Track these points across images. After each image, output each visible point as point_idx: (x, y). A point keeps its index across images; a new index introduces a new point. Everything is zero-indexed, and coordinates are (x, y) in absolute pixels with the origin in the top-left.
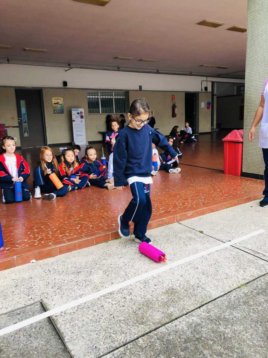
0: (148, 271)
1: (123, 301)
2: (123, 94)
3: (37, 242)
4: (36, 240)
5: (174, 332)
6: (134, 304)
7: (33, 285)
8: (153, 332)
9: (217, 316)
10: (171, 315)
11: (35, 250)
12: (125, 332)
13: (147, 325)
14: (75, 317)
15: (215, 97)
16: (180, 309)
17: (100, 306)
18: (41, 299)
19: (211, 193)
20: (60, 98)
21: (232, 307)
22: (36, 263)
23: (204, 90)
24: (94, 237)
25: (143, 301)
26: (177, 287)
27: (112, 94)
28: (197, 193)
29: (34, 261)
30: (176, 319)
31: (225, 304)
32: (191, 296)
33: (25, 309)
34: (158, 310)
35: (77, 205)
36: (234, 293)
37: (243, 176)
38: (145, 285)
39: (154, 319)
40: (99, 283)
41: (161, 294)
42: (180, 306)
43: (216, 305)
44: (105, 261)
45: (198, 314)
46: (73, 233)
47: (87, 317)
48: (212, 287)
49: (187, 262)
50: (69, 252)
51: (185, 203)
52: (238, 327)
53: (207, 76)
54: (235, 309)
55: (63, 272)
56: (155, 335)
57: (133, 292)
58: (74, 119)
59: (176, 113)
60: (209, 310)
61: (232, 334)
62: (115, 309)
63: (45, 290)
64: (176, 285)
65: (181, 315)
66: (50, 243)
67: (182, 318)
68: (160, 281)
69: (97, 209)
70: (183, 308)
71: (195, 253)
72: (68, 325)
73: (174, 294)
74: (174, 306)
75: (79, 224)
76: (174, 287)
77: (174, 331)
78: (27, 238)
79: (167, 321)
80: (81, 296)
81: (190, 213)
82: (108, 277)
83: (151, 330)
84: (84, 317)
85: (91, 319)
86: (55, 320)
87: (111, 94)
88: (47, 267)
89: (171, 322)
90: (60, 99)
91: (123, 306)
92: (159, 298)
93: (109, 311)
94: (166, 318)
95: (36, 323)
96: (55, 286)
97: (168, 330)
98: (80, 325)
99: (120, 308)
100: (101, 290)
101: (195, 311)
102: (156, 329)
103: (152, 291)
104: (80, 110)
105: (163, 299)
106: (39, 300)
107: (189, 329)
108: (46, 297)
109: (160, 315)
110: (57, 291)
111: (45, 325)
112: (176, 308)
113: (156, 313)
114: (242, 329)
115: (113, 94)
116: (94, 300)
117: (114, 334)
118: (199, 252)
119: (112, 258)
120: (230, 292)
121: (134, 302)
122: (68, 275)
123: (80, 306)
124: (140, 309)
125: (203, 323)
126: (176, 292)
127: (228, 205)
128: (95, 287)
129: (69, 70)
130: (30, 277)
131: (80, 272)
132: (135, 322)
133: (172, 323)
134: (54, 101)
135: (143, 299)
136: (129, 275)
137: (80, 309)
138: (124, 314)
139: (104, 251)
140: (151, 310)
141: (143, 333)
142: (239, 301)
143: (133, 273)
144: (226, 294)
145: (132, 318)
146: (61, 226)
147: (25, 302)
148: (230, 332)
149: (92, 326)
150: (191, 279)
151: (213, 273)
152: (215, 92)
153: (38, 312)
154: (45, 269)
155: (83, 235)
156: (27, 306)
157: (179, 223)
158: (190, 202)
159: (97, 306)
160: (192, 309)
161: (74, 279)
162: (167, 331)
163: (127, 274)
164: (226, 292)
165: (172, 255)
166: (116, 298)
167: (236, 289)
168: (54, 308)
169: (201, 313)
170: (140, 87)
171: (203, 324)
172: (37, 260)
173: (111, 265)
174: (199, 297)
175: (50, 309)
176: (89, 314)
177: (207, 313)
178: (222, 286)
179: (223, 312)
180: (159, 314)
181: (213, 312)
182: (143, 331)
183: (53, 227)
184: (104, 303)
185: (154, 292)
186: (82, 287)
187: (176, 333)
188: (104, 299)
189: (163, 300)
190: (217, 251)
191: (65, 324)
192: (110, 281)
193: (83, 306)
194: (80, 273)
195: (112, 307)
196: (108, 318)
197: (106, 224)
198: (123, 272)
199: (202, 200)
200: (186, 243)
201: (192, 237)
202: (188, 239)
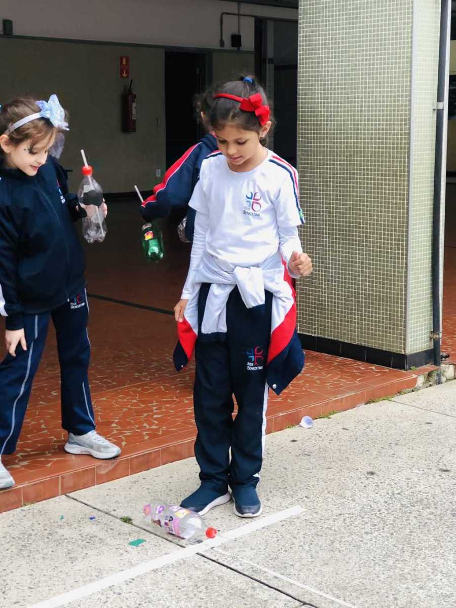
23: (227, 45)
53: (238, 1)
59: (134, 118)
71: (91, 580)
81: (106, 467)
118: (106, 575)
158: (115, 432)
170: (7, 24)
190: (155, 571)
200: (72, 556)
201: (96, 537)
202: (83, 541)
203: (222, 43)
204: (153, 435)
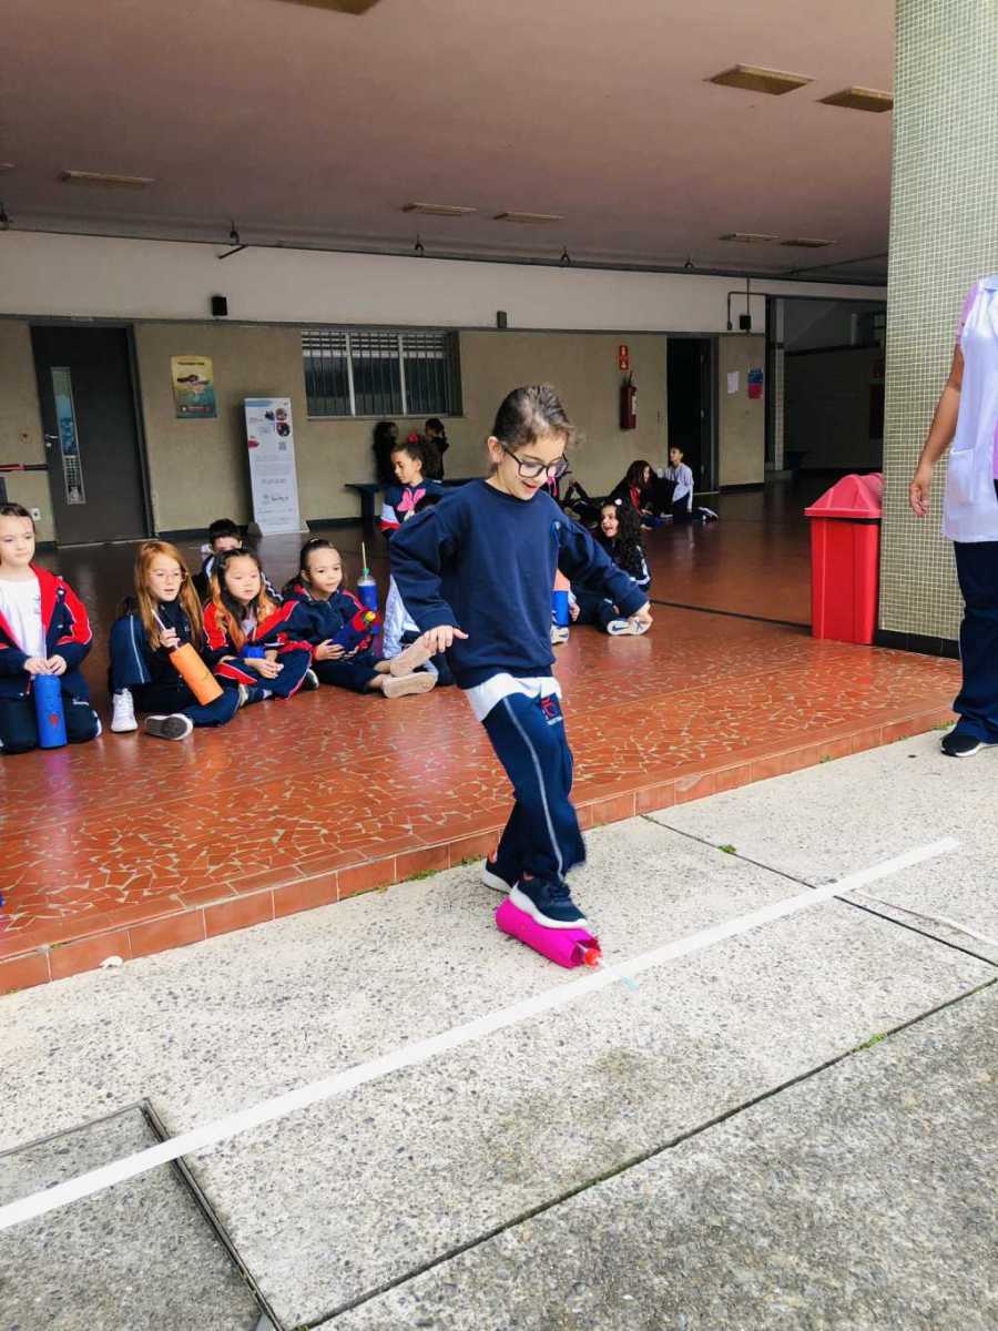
0: (535, 990)
1: (444, 1099)
2: (438, 344)
3: (126, 893)
4: (121, 884)
5: (629, 1205)
6: (486, 1111)
7: (114, 1046)
8: (555, 1208)
9: (786, 1147)
10: (619, 1147)
11: (116, 921)
12: (455, 1210)
13: (531, 1184)
14: (271, 1160)
15: (779, 354)
16: (654, 1126)
17: (360, 1119)
18: (145, 1099)
19: (765, 708)
20: (201, 359)
21: (839, 1115)
22: (124, 969)
23: (736, 328)
24: (336, 872)
25: (520, 1102)
26: (642, 1048)
27: (396, 344)
28: (711, 708)
29: (116, 960)
30: (638, 1161)
31: (814, 1106)
32: (689, 1080)
33: (87, 1134)
34: (571, 1129)
35: (269, 754)
36: (846, 1065)
37: (882, 646)
38: (522, 1043)
39: (559, 1162)
40: (354, 1038)
41: (582, 1073)
42: (650, 1114)
43: (782, 1108)
44: (374, 958)
45: (718, 1143)
46: (259, 859)
47: (312, 1159)
48: (766, 1044)
49: (676, 959)
50: (244, 927)
51: (668, 745)
52: (861, 1185)
53: (748, 276)
54: (848, 1124)
55: (223, 998)
56: (560, 1218)
57: (481, 1068)
58: (252, 437)
59: (633, 413)
60: (757, 1129)
61: (838, 1211)
62: (416, 1132)
63: (159, 1064)
64: (637, 1042)
65: (655, 1147)
66: (174, 897)
67: (658, 1156)
68: (579, 1027)
69: (344, 770)
70: (663, 1121)
71: (705, 926)
72: (245, 1189)
73: (628, 1074)
74: (631, 1115)
75: (279, 823)
76: (631, 1048)
77: (630, 1202)
78: (89, 876)
79: (606, 1167)
80: (292, 1086)
81: (687, 784)
82: (388, 1016)
83: (547, 1201)
84: (302, 1160)
85: (328, 1166)
86: (198, 1172)
87: (394, 344)
88: (164, 982)
89: (617, 1172)
90: (203, 364)
91: (446, 1119)
92: (574, 1087)
93: (393, 1138)
94: (600, 1157)
95: (129, 1181)
96: (194, 1051)
97: (608, 1201)
98: (290, 1188)
99: (432, 1127)
100: (364, 1061)
101: (706, 1131)
102: (563, 1198)
103: (550, 1062)
104: (276, 404)
105: (589, 1089)
106: (136, 1100)
107: (683, 1196)
108: (163, 1089)
109: (578, 1147)
110: (205, 1068)
111: (162, 1188)
112: (636, 1122)
113: (566, 1141)
114: (875, 1193)
115: (401, 341)
116: (340, 1097)
117: (414, 1217)
118: (722, 921)
119: (401, 946)
120: (833, 1063)
121: (485, 1104)
122: (239, 1011)
123: (288, 1119)
124: (505, 1127)
125: (734, 1174)
126: (638, 1067)
127: (824, 753)
128: (343, 1050)
129: (231, 253)
130: (102, 1017)
131: (286, 999)
132: (490, 1174)
133: (623, 1177)
134: (178, 370)
135: (519, 1092)
136: (464, 1005)
137: (290, 1130)
138: (449, 1147)
139: (375, 924)
140: (548, 1131)
141: (517, 1212)
142: (864, 1095)
143: (479, 1002)
144: (818, 1070)
145: (478, 1161)
146: (213, 832)
147: (88, 1107)
148: (830, 1203)
149: (333, 1190)
150: (691, 1018)
151: (771, 995)
152: (780, 337)
153: (135, 1144)
154: (158, 990)
155: (294, 866)
156: (94, 1123)
157: (646, 818)
158: (688, 742)
159: (349, 1120)
160: (696, 1127)
161: (263, 1024)
162: (604, 1206)
163: (457, 1003)
164: (820, 1064)
165: (620, 935)
166: (420, 1090)
167: (854, 1051)
168: (192, 1128)
169: (728, 1140)
170: (501, 317)
171: (734, 1179)
172: (124, 961)
173: (397, 971)
174: (722, 1082)
175: (179, 1133)
176: (322, 1147)
177: (748, 1140)
178: (804, 1042)
179: (806, 1135)
180: (575, 1145)
181: (769, 1135)
182: (516, 1206)
183: (183, 837)
184: (377, 1107)
185: (556, 1066)
186: (293, 1054)
187: (637, 1211)
188: (375, 1095)
189: (589, 1096)
190: (786, 917)
191: (236, 1186)
192: (395, 1029)
193: (297, 1122)
194: (285, 1002)
195: (404, 1123)
196: (392, 1160)
197: (380, 825)
198: (444, 997)
199: (730, 733)
200: (671, 892)
201: (695, 869)
202: (680, 874)
203: (730, 326)
204: (736, 746)
